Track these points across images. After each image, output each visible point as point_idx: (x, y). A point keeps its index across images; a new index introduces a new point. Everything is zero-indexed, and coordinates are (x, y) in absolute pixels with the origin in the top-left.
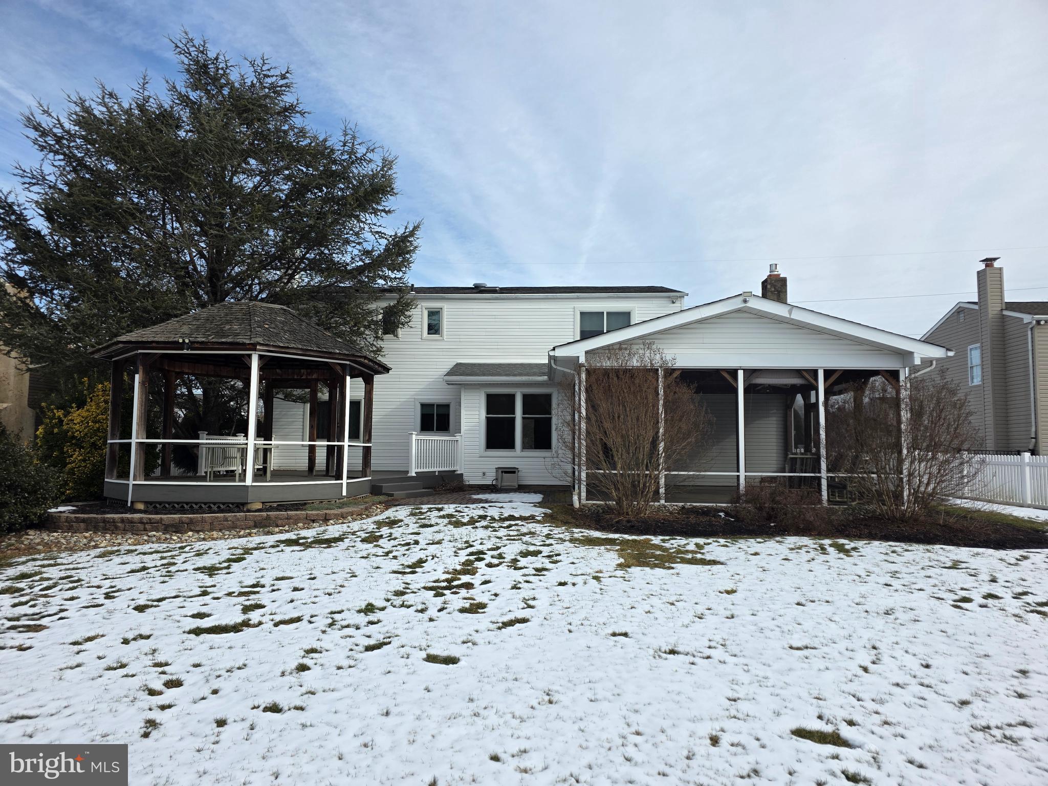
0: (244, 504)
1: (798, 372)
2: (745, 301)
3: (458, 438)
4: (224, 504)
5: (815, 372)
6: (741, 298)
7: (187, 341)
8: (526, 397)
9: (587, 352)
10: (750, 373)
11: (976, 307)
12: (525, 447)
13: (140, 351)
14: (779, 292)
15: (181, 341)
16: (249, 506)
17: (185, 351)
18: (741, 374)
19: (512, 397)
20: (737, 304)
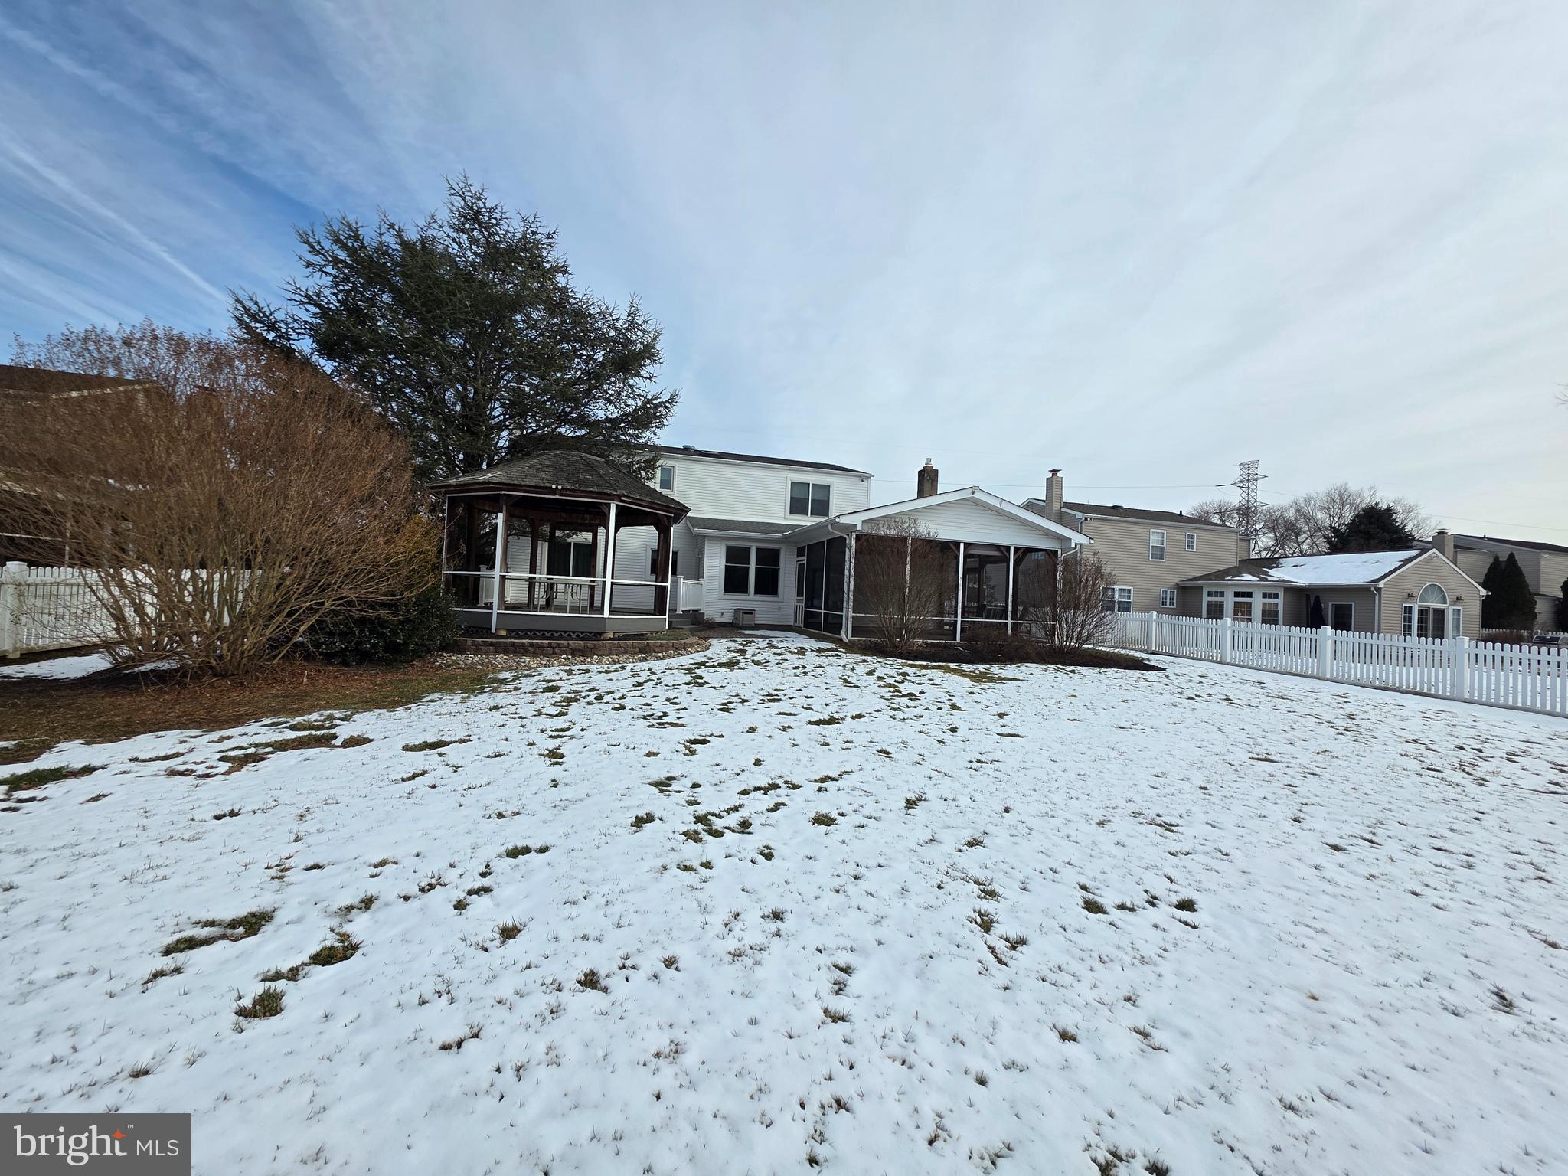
0: (601, 634)
1: (998, 547)
2: (973, 493)
3: (701, 582)
4: (582, 633)
5: (1008, 548)
6: (971, 490)
7: (560, 487)
8: (758, 550)
9: (863, 521)
10: (968, 545)
11: (1044, 504)
12: (758, 591)
13: (504, 492)
14: (933, 481)
15: (554, 487)
16: (605, 635)
17: (557, 497)
18: (962, 545)
19: (748, 550)
20: (967, 494)
